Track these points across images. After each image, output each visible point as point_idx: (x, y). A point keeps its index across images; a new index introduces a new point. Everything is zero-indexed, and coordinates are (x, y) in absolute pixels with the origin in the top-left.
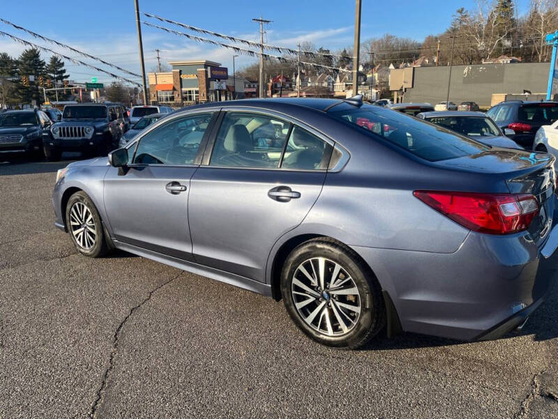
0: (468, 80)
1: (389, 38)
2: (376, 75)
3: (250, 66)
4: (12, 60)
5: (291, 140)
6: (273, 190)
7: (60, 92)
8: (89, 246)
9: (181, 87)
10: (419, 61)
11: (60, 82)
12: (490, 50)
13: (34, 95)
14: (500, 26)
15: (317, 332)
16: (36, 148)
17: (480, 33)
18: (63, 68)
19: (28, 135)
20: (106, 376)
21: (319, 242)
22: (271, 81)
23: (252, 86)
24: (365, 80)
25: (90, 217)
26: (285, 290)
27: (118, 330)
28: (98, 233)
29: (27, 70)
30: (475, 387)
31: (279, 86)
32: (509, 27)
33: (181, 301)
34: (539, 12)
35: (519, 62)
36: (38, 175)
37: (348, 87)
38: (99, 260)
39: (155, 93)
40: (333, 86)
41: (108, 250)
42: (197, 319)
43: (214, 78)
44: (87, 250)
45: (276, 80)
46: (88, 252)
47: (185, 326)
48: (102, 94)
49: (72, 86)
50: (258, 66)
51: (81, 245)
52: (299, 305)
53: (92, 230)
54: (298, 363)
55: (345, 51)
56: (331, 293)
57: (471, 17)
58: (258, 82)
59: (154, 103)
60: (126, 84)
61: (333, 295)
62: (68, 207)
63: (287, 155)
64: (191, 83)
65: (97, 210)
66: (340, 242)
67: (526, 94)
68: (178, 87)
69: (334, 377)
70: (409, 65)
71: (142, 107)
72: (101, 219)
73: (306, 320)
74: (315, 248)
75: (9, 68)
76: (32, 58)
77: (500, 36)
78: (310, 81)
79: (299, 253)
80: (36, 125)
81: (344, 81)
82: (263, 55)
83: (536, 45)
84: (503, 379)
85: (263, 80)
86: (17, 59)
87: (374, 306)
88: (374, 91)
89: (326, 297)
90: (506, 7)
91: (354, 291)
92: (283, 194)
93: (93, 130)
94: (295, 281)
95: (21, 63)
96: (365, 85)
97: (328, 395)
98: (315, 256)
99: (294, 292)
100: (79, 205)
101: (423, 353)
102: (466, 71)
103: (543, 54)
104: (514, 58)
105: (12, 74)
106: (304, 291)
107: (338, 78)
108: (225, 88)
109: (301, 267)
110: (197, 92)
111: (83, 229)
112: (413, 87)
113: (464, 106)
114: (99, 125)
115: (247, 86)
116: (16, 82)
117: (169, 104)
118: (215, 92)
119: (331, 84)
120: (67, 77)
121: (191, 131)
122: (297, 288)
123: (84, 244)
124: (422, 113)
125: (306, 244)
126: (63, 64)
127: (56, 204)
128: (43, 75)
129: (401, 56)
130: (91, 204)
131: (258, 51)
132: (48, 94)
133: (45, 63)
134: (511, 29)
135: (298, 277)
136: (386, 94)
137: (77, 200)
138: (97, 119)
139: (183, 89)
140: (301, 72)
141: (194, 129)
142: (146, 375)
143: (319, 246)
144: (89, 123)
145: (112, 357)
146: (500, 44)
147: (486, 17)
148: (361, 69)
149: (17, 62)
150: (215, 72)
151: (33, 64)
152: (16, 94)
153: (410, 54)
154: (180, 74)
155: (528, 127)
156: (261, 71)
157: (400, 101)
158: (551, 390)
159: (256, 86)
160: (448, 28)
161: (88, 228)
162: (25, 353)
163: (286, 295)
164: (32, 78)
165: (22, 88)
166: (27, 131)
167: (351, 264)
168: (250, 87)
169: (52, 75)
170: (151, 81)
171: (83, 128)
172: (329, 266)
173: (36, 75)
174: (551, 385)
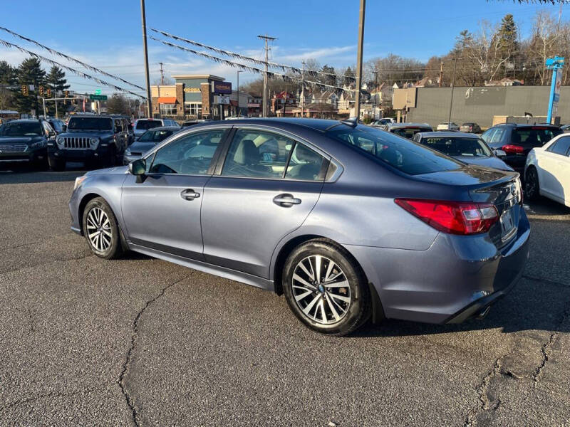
0: (470, 102)
1: (393, 57)
2: (380, 94)
3: (254, 81)
4: (11, 69)
5: (294, 156)
6: (277, 197)
7: (59, 103)
8: (104, 248)
9: (184, 101)
10: (423, 81)
11: (60, 92)
12: (493, 73)
13: (33, 105)
14: (503, 49)
15: (313, 321)
16: (40, 157)
17: (483, 55)
18: (64, 78)
19: (33, 145)
20: (129, 353)
21: (317, 242)
22: (275, 97)
23: (255, 101)
24: (369, 99)
25: (107, 221)
26: (286, 285)
27: (137, 319)
28: (114, 236)
29: (27, 80)
30: (445, 365)
31: (283, 102)
32: (512, 51)
33: (191, 297)
34: (541, 36)
35: (521, 85)
36: (44, 184)
37: (352, 105)
38: (114, 261)
39: (158, 106)
40: (337, 103)
41: (123, 252)
42: (207, 311)
43: (217, 93)
44: (102, 252)
45: (280, 96)
46: (103, 254)
47: (197, 317)
48: (102, 106)
49: (73, 97)
50: (262, 82)
51: (96, 247)
52: (299, 298)
53: (108, 234)
54: (296, 346)
55: (349, 69)
56: (326, 286)
57: (474, 39)
58: (261, 97)
59: (156, 116)
60: (127, 96)
61: (327, 288)
62: (86, 212)
63: (290, 169)
64: (194, 97)
65: (114, 215)
66: (335, 242)
67: (528, 116)
68: (181, 100)
69: (327, 356)
70: (412, 84)
71: (146, 119)
72: (117, 223)
73: (304, 311)
74: (313, 247)
75: (8, 76)
76: (32, 67)
77: (503, 58)
78: (314, 98)
79: (299, 252)
80: (40, 135)
81: (348, 99)
82: (267, 73)
83: (538, 69)
84: (470, 360)
85: (267, 96)
86: (17, 67)
87: (362, 296)
88: (378, 109)
89: (322, 289)
90: (510, 30)
91: (346, 284)
92: (286, 200)
93: (98, 141)
94: (296, 277)
95: (21, 72)
96: (368, 103)
97: (321, 370)
98: (313, 254)
99: (294, 286)
100: (97, 210)
101: (404, 340)
102: (468, 92)
103: (545, 77)
104: (517, 80)
105: (11, 83)
106: (302, 285)
107: (342, 95)
108: (228, 103)
109: (301, 264)
110: (200, 106)
111: (99, 232)
112: (416, 107)
113: (466, 127)
114: (103, 137)
115: (250, 101)
116: (15, 91)
117: (172, 117)
118: (218, 106)
119: (335, 102)
120: (67, 87)
121: (196, 145)
122: (297, 283)
123: (99, 247)
124: (420, 133)
125: (305, 244)
126: (64, 74)
127: (73, 209)
128: (43, 84)
129: (405, 76)
130: (108, 209)
131: (263, 68)
132: (47, 104)
133: (45, 72)
134: (514, 52)
135: (297, 273)
136: (390, 113)
137: (95, 206)
138: (102, 131)
139: (186, 103)
140: (305, 89)
141: (199, 143)
142: (165, 353)
143: (316, 245)
144: (94, 135)
145: (133, 340)
146: (503, 67)
147: (489, 39)
148: (365, 87)
149: (16, 71)
150: (219, 86)
151: (33, 74)
152: (14, 103)
153: (414, 74)
154: (184, 88)
155: (522, 149)
156: (265, 87)
157: (403, 120)
158: (510, 370)
159: (259, 102)
160: (452, 50)
161: (104, 231)
162: (55, 336)
163: (287, 290)
164: (32, 87)
165: (21, 96)
166: (31, 141)
167: (344, 261)
168: (253, 102)
169: (52, 85)
170: (154, 94)
171: (88, 140)
172: (325, 263)
173: (36, 84)
174: (511, 366)
